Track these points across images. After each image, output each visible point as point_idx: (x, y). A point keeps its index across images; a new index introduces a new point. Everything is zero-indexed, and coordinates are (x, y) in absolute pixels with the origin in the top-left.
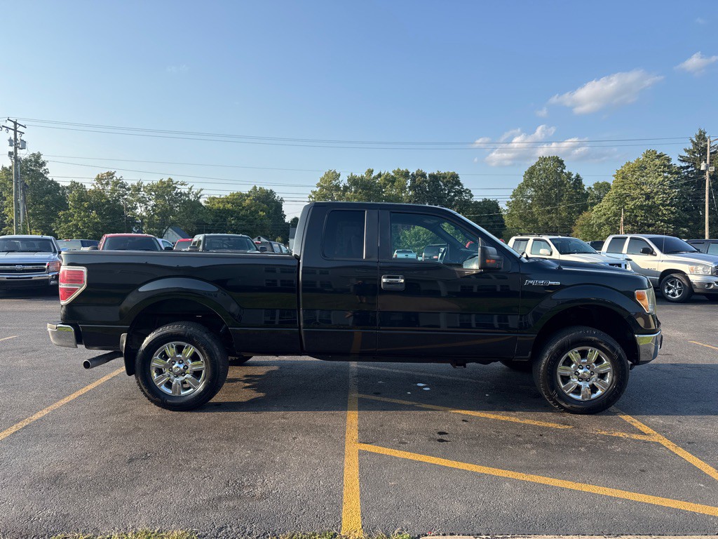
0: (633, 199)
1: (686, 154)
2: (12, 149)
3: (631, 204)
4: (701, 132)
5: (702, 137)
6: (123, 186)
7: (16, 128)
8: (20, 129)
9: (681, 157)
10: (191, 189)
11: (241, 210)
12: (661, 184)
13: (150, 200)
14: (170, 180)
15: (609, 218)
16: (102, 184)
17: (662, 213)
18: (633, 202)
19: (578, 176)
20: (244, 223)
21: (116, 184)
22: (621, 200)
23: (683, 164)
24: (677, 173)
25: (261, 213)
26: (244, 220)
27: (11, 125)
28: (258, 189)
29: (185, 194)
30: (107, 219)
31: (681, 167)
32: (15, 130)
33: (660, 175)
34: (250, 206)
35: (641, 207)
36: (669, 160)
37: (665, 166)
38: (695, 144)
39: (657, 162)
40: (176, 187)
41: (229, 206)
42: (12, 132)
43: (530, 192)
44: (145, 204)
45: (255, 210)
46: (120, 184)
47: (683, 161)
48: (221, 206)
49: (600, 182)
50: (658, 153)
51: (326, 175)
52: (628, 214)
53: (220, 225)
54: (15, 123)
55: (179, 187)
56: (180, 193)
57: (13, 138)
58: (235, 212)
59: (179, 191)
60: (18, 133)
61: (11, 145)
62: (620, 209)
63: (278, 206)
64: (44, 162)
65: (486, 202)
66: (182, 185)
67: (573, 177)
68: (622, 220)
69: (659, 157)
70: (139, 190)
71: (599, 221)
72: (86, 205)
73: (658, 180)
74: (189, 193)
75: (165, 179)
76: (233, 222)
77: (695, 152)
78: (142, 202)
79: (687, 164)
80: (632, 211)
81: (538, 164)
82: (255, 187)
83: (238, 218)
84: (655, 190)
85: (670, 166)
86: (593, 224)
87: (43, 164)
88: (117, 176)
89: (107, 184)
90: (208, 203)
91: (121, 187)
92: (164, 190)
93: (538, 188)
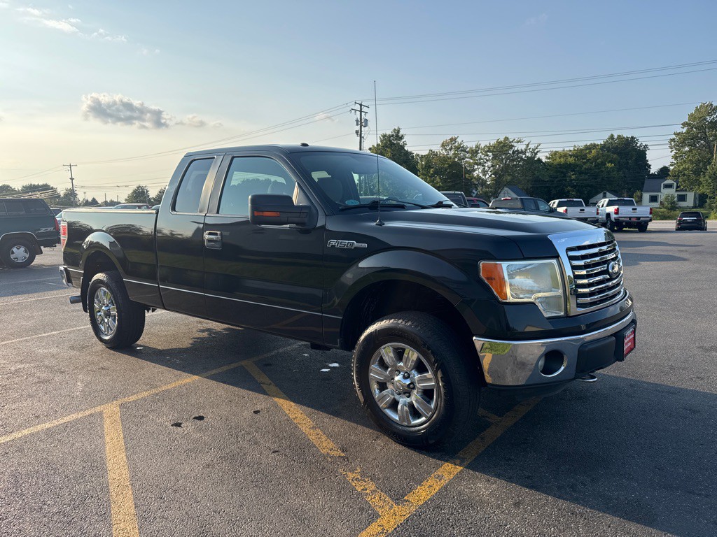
2: (358, 128)
6: (464, 150)
7: (361, 109)
8: (364, 109)
10: (528, 145)
11: (585, 163)
13: (487, 161)
14: (507, 139)
16: (446, 150)
20: (587, 177)
21: (458, 148)
25: (609, 165)
26: (586, 174)
27: (358, 107)
28: (616, 137)
29: (522, 152)
30: (449, 182)
32: (361, 111)
34: (595, 158)
40: (513, 146)
41: (571, 160)
42: (358, 113)
44: (483, 166)
45: (602, 162)
46: (460, 148)
48: (562, 160)
51: (697, 109)
53: (559, 181)
54: (361, 105)
55: (515, 144)
56: (517, 151)
57: (359, 119)
58: (577, 166)
59: (516, 149)
60: (363, 114)
61: (357, 125)
63: (641, 154)
64: (402, 136)
66: (518, 142)
70: (477, 152)
72: (432, 171)
74: (526, 150)
75: (502, 139)
76: (573, 177)
78: (480, 164)
82: (612, 136)
83: (581, 173)
87: (402, 138)
88: (459, 140)
89: (451, 149)
90: (549, 158)
91: (462, 151)
92: (502, 149)
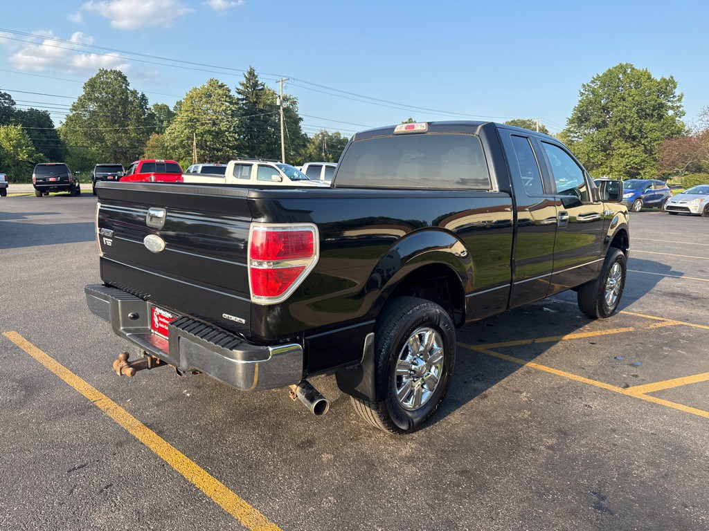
0: (203, 124)
1: (241, 88)
3: (200, 129)
4: (251, 69)
5: (252, 73)
9: (238, 89)
12: (225, 111)
15: (182, 141)
17: (227, 139)
18: (203, 128)
19: (143, 95)
22: (192, 124)
23: (240, 97)
24: (237, 104)
31: (238, 99)
33: (223, 104)
35: (209, 132)
36: (229, 91)
37: (227, 96)
38: (248, 80)
39: (221, 92)
43: (92, 107)
47: (239, 93)
49: (160, 104)
50: (220, 83)
52: (199, 138)
62: (192, 133)
65: (32, 112)
67: (139, 96)
68: (195, 144)
69: (221, 86)
71: (173, 144)
73: (221, 109)
77: (248, 87)
79: (242, 97)
80: (202, 135)
81: (99, 76)
84: (220, 118)
85: (230, 97)
86: (168, 146)
93: (103, 103)
